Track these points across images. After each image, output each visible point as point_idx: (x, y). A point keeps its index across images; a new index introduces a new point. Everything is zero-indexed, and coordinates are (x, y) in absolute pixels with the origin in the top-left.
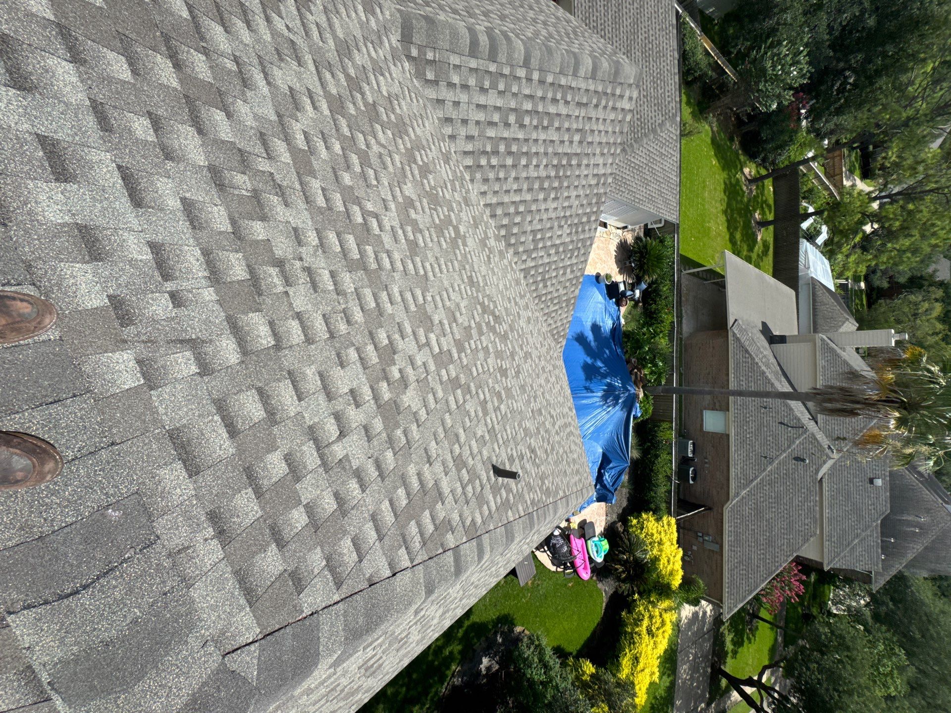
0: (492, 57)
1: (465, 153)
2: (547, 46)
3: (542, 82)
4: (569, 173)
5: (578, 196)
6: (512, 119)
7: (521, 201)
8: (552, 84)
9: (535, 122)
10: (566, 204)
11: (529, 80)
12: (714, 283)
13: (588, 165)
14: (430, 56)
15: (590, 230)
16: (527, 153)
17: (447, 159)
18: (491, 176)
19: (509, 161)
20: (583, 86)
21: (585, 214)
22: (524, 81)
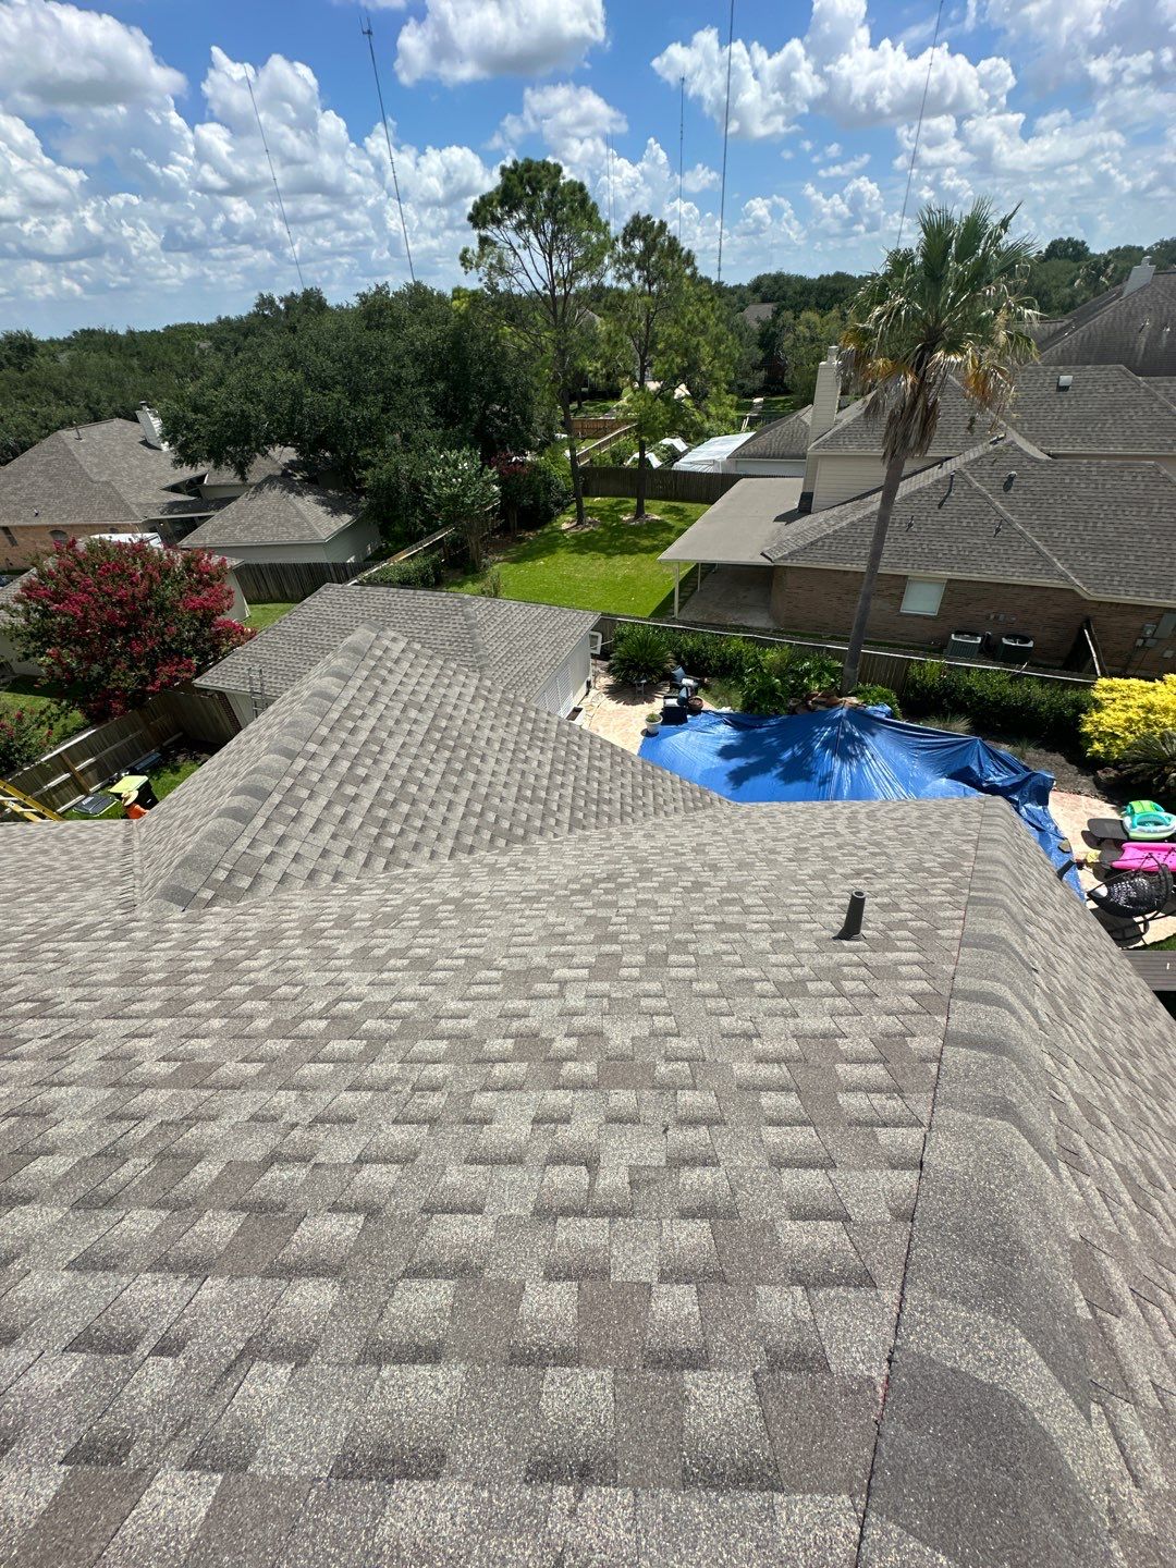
0: (262, 794)
1: (365, 865)
2: (286, 727)
3: (323, 742)
4: (455, 734)
5: (492, 728)
6: (350, 790)
7: (467, 806)
8: (332, 729)
9: (369, 762)
10: (497, 746)
11: (313, 756)
12: (702, 579)
13: (455, 707)
14: (221, 875)
15: (547, 722)
16: (404, 782)
17: (358, 890)
18: (413, 837)
19: (405, 808)
20: (352, 692)
21: (521, 723)
22: (310, 763)
